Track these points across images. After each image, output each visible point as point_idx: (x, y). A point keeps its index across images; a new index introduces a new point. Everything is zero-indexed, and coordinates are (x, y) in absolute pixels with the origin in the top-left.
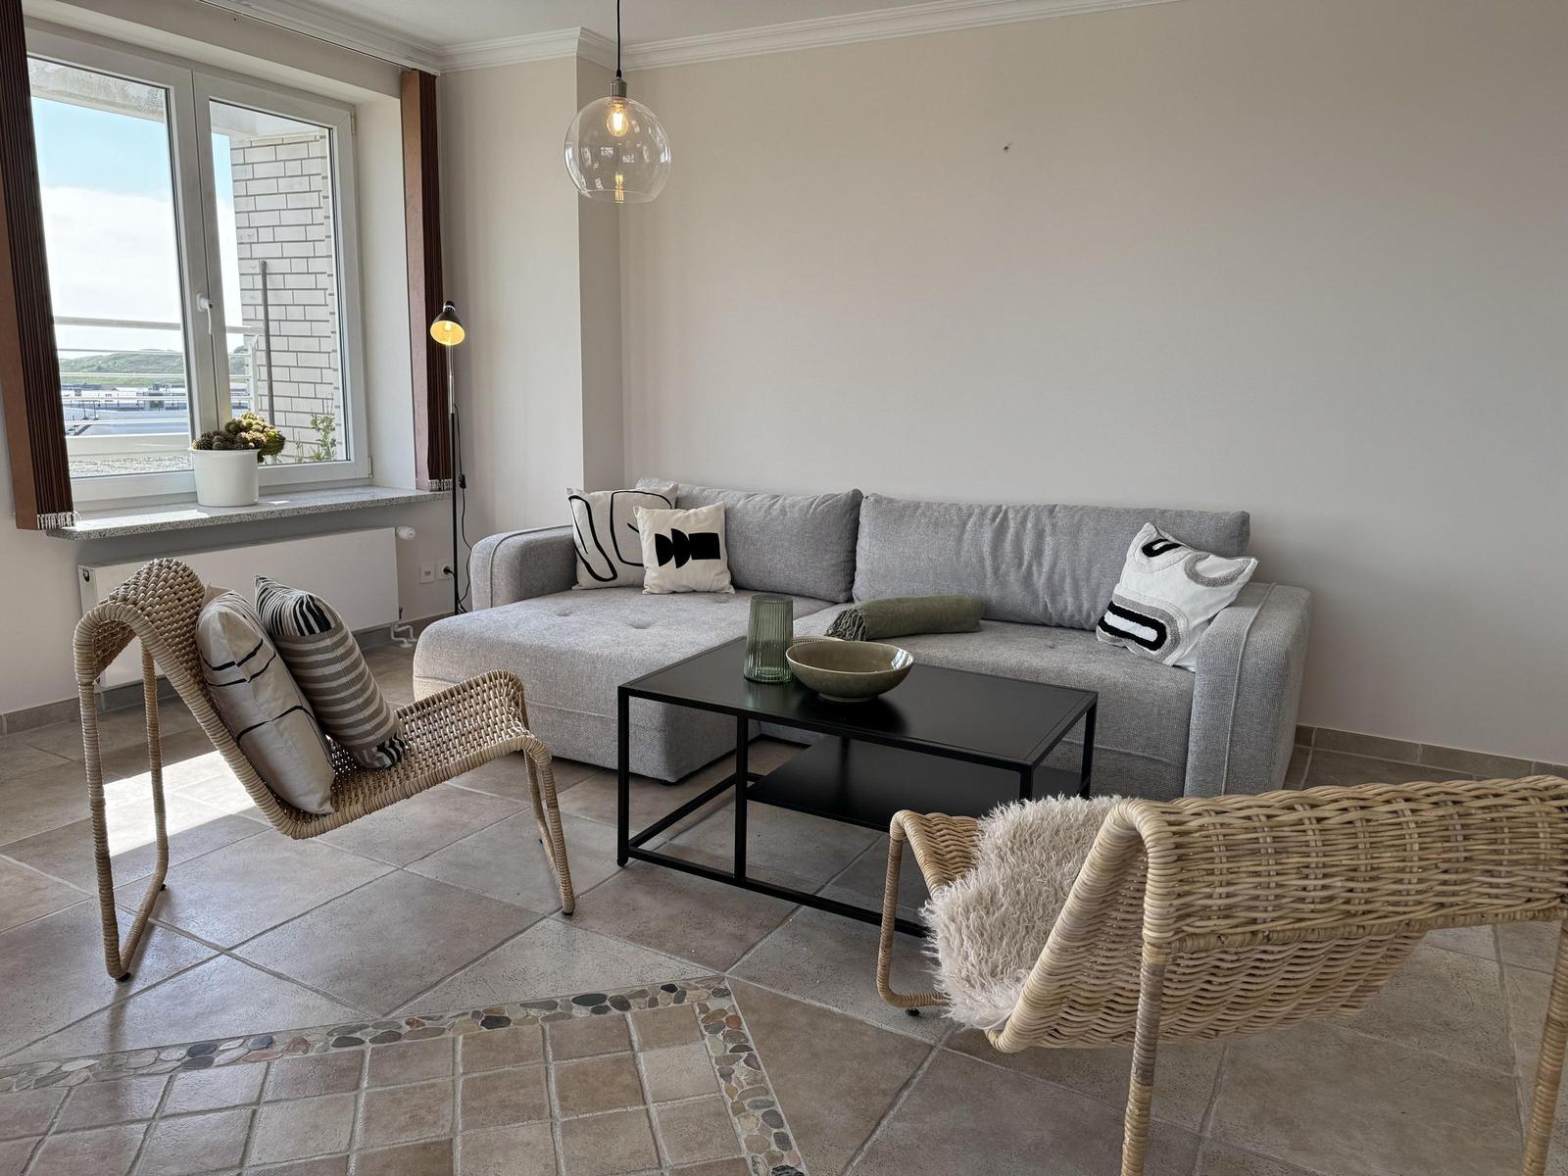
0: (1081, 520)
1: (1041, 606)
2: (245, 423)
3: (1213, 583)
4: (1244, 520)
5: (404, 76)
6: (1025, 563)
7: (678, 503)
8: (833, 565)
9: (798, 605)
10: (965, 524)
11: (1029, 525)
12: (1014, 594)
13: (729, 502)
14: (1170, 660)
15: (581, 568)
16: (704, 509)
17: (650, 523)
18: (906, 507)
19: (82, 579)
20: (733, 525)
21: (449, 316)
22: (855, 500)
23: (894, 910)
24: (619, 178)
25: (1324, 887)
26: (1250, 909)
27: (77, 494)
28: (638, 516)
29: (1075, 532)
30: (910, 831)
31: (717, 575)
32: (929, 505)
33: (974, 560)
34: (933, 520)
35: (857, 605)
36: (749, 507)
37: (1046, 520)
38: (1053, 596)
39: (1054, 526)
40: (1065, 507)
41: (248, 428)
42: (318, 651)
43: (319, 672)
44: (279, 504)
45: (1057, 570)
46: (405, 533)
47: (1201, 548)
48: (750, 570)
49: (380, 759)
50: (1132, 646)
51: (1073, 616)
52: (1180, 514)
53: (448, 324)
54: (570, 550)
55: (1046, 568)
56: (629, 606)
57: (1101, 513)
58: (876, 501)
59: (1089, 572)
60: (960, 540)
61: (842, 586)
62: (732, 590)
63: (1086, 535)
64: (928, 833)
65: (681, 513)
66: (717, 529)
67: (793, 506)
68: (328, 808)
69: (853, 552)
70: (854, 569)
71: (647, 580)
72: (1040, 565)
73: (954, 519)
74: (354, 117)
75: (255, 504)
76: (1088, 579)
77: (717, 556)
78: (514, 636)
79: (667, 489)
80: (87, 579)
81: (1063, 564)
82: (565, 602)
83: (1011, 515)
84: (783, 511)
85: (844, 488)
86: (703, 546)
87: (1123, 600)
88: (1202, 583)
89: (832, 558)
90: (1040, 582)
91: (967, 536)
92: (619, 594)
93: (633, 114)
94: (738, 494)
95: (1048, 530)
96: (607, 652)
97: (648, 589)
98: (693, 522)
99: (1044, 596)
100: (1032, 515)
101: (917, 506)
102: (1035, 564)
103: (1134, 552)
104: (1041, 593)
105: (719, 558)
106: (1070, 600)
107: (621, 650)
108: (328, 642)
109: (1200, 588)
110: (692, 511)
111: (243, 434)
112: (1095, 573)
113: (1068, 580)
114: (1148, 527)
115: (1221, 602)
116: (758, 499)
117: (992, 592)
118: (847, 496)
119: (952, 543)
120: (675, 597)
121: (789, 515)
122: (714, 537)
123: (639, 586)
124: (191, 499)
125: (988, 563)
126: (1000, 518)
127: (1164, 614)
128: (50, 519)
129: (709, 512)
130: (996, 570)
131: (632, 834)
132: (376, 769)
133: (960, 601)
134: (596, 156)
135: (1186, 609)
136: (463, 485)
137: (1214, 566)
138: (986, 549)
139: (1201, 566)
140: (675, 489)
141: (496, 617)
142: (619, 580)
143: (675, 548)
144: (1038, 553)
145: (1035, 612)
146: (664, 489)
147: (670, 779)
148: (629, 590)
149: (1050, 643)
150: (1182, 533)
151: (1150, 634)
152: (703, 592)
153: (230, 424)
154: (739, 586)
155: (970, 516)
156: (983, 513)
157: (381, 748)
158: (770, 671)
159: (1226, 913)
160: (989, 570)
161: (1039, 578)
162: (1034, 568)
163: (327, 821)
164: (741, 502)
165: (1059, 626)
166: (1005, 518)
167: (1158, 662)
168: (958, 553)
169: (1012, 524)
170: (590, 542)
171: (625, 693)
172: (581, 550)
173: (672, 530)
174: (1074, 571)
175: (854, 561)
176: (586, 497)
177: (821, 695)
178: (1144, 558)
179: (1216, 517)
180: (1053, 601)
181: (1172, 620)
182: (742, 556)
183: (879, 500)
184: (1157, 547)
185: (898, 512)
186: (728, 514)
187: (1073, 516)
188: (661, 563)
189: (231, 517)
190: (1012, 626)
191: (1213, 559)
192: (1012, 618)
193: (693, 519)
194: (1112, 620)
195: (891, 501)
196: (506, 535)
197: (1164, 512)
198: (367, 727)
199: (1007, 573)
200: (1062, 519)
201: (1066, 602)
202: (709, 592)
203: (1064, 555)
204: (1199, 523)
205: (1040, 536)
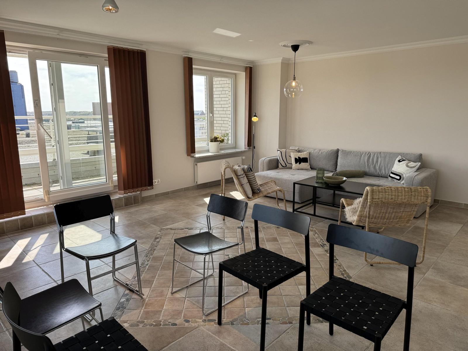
0: (386, 155)
1: (377, 172)
2: (217, 137)
3: (411, 167)
4: (421, 155)
5: (246, 68)
6: (374, 164)
7: (299, 151)
8: (332, 164)
9: (325, 172)
10: (361, 156)
11: (375, 156)
12: (372, 170)
13: (310, 151)
14: (402, 183)
15: (280, 164)
16: (305, 153)
17: (294, 156)
18: (349, 152)
19: (195, 165)
20: (311, 156)
21: (255, 116)
22: (338, 151)
23: (340, 219)
24: (293, 93)
25: (391, 197)
26: (381, 199)
27: (196, 150)
28: (291, 154)
29: (385, 157)
30: (343, 201)
31: (307, 166)
32: (354, 152)
33: (363, 163)
34: (355, 155)
35: (337, 171)
36: (314, 152)
37: (379, 154)
38: (380, 170)
39: (381, 156)
40: (383, 152)
41: (218, 138)
42: (250, 174)
43: (250, 177)
44: (223, 152)
45: (381, 165)
46: (244, 158)
47: (410, 161)
48: (314, 164)
49: (257, 191)
50: (395, 180)
51: (384, 175)
52: (407, 154)
53: (255, 117)
54: (277, 161)
55: (378, 165)
56: (290, 171)
57: (391, 153)
58: (342, 151)
59: (388, 166)
60: (360, 159)
61: (334, 168)
62: (310, 169)
63: (387, 158)
64: (346, 201)
65: (300, 153)
66: (308, 157)
67: (324, 152)
68: (252, 197)
69: (337, 161)
70: (337, 165)
71: (293, 167)
72: (377, 164)
73: (359, 154)
74: (236, 76)
75: (219, 152)
76: (387, 167)
77: (307, 162)
78: (270, 176)
79: (297, 149)
80: (196, 165)
81: (382, 164)
82: (277, 171)
83: (372, 154)
84: (322, 153)
85: (335, 148)
86: (305, 160)
87: (393, 171)
88: (409, 167)
89: (332, 162)
90: (377, 168)
91: (362, 158)
92: (288, 170)
93: (297, 82)
94: (312, 150)
95: (379, 157)
96: (288, 179)
97: (293, 169)
98: (302, 155)
99: (378, 171)
100: (376, 154)
101: (351, 152)
102: (376, 164)
103: (396, 162)
104: (377, 170)
105: (308, 162)
106: (383, 171)
107: (291, 179)
108: (252, 173)
109: (408, 168)
110: (302, 153)
111: (218, 139)
112: (389, 165)
113: (383, 167)
114: (400, 156)
115: (413, 171)
116: (316, 150)
117: (367, 170)
118: (336, 150)
119: (358, 160)
120: (299, 170)
121: (323, 154)
122: (307, 158)
123: (291, 168)
124: (208, 151)
125: (366, 163)
126: (369, 155)
127: (401, 174)
128: (192, 155)
129: (306, 153)
130: (368, 165)
131: (295, 208)
132: (257, 193)
133: (359, 171)
134: (290, 90)
135: (405, 173)
136: (255, 148)
137: (412, 164)
138: (366, 161)
139: (409, 164)
140: (299, 148)
141: (266, 173)
142: (287, 167)
143: (299, 160)
144: (377, 162)
145: (376, 174)
146: (296, 149)
147: (300, 202)
148: (289, 169)
149: (378, 180)
150: (407, 158)
151: (398, 178)
152: (304, 169)
153: (214, 137)
154: (312, 168)
155: (363, 154)
156: (366, 153)
157: (258, 190)
158: (320, 181)
159: (379, 199)
160: (366, 165)
161: (377, 167)
162: (376, 165)
163: (253, 199)
164: (313, 151)
165: (381, 177)
166: (370, 154)
167: (400, 183)
168: (360, 162)
169: (372, 156)
170: (281, 159)
171: (294, 184)
172: (280, 161)
173: (298, 157)
174: (384, 165)
175: (337, 163)
176: (281, 150)
177: (330, 185)
178: (398, 163)
179: (414, 155)
180: (380, 171)
181: (403, 175)
182: (312, 162)
183: (343, 151)
184: (401, 160)
185: (347, 153)
186: (310, 153)
187: (385, 154)
188: (296, 163)
189: (217, 154)
190: (371, 177)
191: (412, 163)
192: (371, 175)
193: (302, 154)
194: (392, 175)
195: (345, 151)
196: (265, 158)
197: (404, 153)
198: (256, 186)
199: (370, 166)
200: (382, 155)
201: (383, 172)
202: (305, 169)
203: (382, 162)
204: (411, 156)
205: (378, 158)
